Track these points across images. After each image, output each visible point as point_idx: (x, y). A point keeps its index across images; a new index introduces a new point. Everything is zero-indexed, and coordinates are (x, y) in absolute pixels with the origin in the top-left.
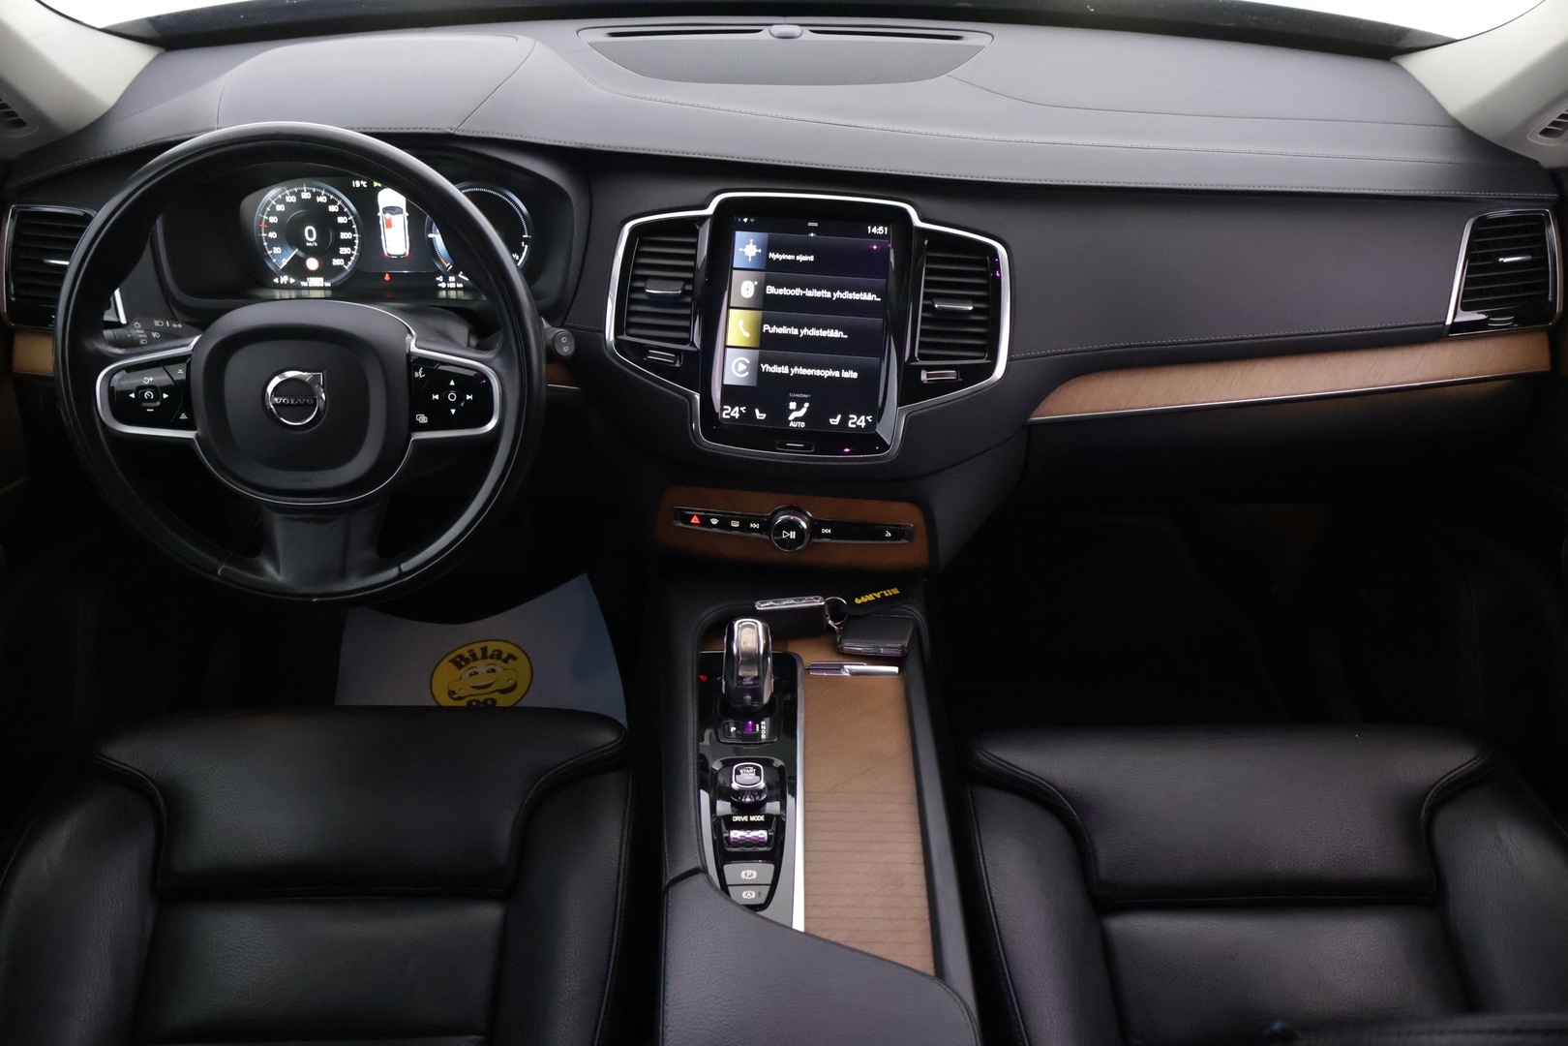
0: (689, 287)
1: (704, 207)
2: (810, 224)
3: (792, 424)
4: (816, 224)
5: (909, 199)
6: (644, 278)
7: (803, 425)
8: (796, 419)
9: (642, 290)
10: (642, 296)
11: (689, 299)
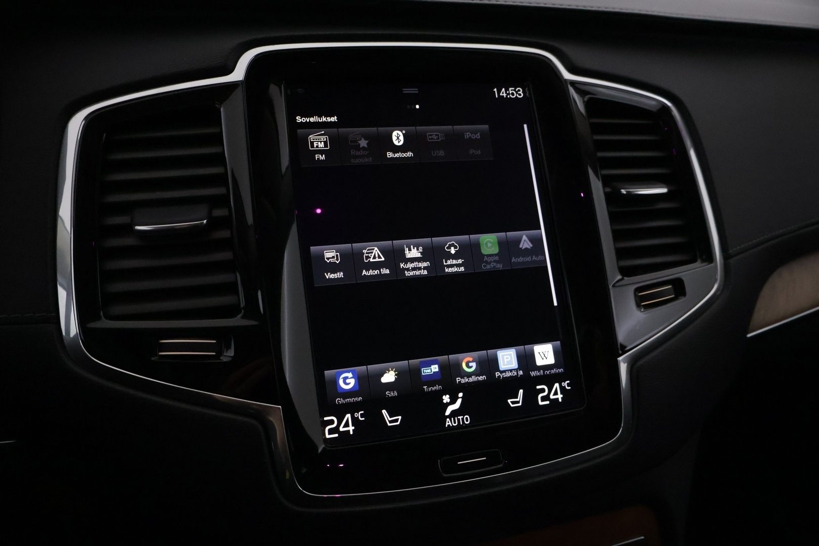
0: (219, 213)
1: (230, 71)
2: (406, 91)
3: (448, 423)
4: (414, 91)
5: (551, 43)
6: (127, 208)
7: (467, 419)
8: (454, 414)
9: (128, 229)
10: (130, 241)
11: (225, 234)
